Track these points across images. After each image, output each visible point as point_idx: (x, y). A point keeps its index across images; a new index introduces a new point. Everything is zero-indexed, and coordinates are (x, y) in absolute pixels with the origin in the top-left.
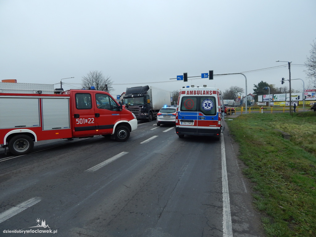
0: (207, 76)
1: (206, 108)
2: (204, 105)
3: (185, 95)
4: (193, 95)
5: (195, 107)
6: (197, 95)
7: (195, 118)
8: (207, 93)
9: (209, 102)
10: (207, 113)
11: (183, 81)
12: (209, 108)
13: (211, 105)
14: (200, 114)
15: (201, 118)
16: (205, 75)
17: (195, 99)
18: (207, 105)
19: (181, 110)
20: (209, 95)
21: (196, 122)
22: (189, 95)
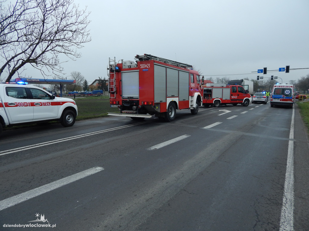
0: (284, 70)
1: (286, 93)
2: (286, 92)
3: (277, 87)
4: (281, 88)
5: (281, 93)
6: (282, 88)
7: (281, 97)
8: (288, 87)
9: (288, 91)
10: (287, 95)
11: (263, 73)
12: (288, 93)
13: (289, 92)
14: (284, 96)
15: (283, 98)
16: (282, 69)
17: (282, 90)
18: (287, 92)
19: (274, 94)
20: (288, 88)
21: (281, 99)
22: (279, 88)
